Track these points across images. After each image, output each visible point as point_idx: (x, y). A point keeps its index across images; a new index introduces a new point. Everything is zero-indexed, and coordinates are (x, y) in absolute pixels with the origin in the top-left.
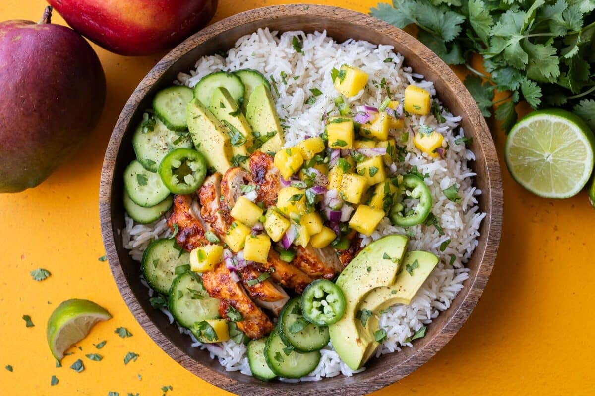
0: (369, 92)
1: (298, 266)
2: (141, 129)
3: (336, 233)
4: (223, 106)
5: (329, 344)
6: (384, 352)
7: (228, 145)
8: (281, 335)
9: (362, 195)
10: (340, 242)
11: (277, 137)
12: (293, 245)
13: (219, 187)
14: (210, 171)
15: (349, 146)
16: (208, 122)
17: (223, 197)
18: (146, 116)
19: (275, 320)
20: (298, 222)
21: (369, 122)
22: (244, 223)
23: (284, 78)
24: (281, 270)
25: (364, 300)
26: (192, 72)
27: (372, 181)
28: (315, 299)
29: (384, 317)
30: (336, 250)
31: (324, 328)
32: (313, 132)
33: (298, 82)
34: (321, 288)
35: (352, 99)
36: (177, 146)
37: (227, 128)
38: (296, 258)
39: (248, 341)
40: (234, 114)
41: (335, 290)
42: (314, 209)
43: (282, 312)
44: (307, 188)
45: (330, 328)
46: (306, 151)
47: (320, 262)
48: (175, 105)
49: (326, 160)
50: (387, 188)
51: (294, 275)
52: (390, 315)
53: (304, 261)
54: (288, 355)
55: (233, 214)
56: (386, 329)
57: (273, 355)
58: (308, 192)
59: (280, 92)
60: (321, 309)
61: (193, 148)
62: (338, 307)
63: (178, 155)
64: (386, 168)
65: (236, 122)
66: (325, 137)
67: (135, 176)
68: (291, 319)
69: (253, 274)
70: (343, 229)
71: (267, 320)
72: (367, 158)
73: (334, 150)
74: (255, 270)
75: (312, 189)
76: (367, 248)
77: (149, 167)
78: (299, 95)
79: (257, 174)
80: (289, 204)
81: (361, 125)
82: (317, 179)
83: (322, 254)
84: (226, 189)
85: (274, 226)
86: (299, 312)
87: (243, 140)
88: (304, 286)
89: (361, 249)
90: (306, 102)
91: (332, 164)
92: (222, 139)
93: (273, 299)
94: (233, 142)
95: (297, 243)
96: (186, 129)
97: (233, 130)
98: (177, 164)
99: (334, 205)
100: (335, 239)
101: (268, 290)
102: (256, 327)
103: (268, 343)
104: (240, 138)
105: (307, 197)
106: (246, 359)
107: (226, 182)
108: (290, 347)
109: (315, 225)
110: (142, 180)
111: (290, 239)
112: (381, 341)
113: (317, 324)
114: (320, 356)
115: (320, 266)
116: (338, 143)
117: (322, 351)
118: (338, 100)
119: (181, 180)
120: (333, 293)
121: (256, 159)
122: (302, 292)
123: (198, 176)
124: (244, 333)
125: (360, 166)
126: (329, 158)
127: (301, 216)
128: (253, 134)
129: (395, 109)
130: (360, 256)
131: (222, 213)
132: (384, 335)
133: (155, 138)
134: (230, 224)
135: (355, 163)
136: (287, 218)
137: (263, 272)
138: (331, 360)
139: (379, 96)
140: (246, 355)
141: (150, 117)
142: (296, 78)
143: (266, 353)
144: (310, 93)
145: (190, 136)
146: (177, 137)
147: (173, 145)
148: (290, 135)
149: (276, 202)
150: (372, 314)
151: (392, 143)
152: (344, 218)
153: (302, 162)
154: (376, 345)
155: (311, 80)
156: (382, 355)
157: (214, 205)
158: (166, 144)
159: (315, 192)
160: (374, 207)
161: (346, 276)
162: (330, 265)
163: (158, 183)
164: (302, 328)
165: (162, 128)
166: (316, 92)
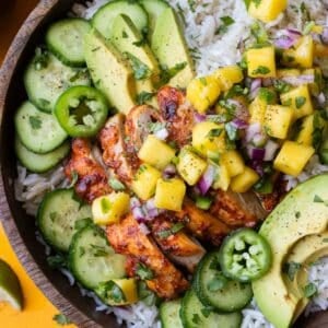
0: (288, 19)
1: (215, 215)
2: (33, 66)
3: (259, 174)
4: (125, 35)
5: (253, 303)
6: (313, 310)
7: (132, 80)
8: (198, 294)
9: (289, 129)
10: (263, 185)
11: (188, 69)
12: (211, 189)
13: (123, 129)
14: (111, 111)
15: (272, 73)
16: (109, 54)
17: (128, 138)
18: (39, 51)
19: (190, 277)
20: (216, 161)
21: (292, 47)
22: (153, 166)
23: (191, 5)
24: (197, 219)
25: (291, 250)
26: (88, 3)
27: (299, 113)
28: (235, 252)
29: (314, 269)
30: (258, 195)
31: (246, 285)
32: (228, 62)
33: (207, 9)
34: (242, 238)
35: (271, 24)
36: (73, 84)
37: (130, 61)
38: (213, 204)
39: (160, 302)
40: (138, 44)
41: (259, 241)
42: (235, 147)
43: (199, 268)
44: (226, 123)
45: (253, 285)
46: (223, 81)
47: (241, 208)
48: (71, 38)
49: (246, 91)
50: (316, 122)
51: (211, 225)
52: (320, 268)
53: (223, 208)
54: (207, 317)
55: (142, 155)
56: (317, 284)
57: (190, 317)
58: (228, 127)
59: (188, 20)
60: (243, 263)
61: (92, 85)
62: (262, 259)
63: (75, 93)
64: (314, 99)
65: (140, 54)
66: (244, 65)
67: (27, 118)
68: (209, 276)
69: (165, 224)
70: (266, 170)
71: (182, 278)
72: (292, 87)
73: (253, 79)
74: (167, 220)
75: (232, 123)
76: (295, 191)
77: (44, 107)
78: (209, 24)
79: (167, 109)
80: (207, 140)
81: (283, 50)
82: (238, 112)
83: (242, 200)
84: (132, 129)
85: (189, 167)
86: (218, 267)
87: (149, 75)
88: (223, 237)
89: (286, 193)
90: (217, 32)
91: (253, 95)
92: (125, 73)
93: (189, 253)
94: (138, 76)
95: (216, 187)
96: (83, 65)
97: (137, 63)
98: (74, 103)
99: (258, 140)
100: (258, 182)
101: (183, 243)
102: (170, 286)
103: (184, 304)
104: (146, 72)
105: (226, 133)
106: (159, 323)
107: (131, 121)
108: (209, 308)
109: (236, 165)
110: (36, 123)
111: (208, 181)
112: (311, 298)
113: (238, 279)
114: (241, 317)
115: (241, 213)
116: (259, 71)
117: (244, 312)
118: (255, 26)
119: (80, 122)
120: (256, 243)
121: (165, 93)
122: (220, 245)
123: (99, 116)
124: (155, 294)
125: (285, 97)
126: (249, 88)
127: (220, 154)
128: (160, 67)
129: (320, 33)
130: (287, 200)
131: (127, 156)
132: (314, 290)
133: (48, 75)
134: (138, 168)
135: (278, 93)
136: (203, 158)
137: (175, 222)
138: (254, 320)
139: (299, 23)
140: (159, 318)
141: (42, 52)
142: (205, 5)
143: (183, 315)
144: (221, 23)
145: (88, 72)
146: (74, 74)
147: (70, 83)
148: (202, 66)
149: (191, 140)
150: (300, 267)
151: (318, 71)
152: (268, 156)
153: (219, 93)
154: (306, 302)
155: (221, 8)
156: (311, 313)
157: (118, 149)
158: (62, 82)
159: (236, 126)
160: (302, 143)
161: (271, 224)
162: (252, 213)
163: (53, 126)
164: (221, 285)
165: (57, 64)
166: (228, 21)
